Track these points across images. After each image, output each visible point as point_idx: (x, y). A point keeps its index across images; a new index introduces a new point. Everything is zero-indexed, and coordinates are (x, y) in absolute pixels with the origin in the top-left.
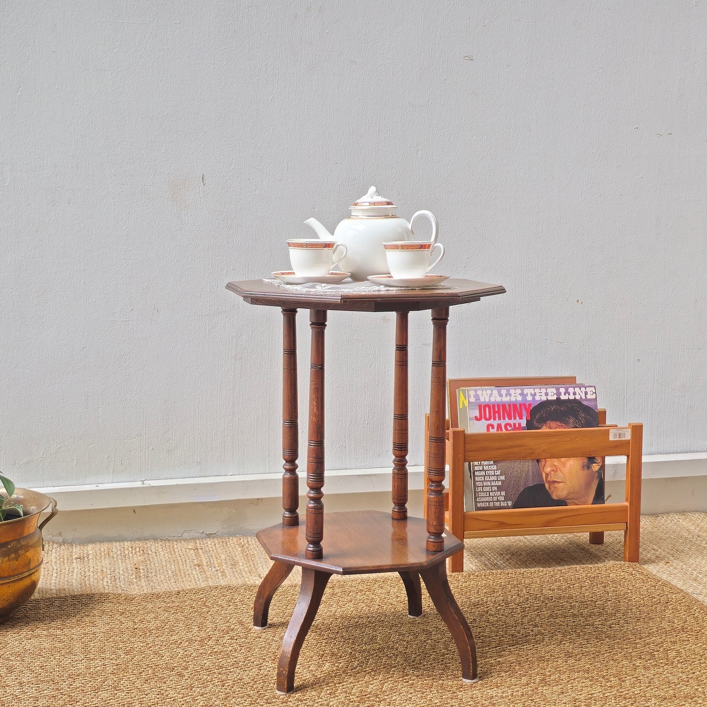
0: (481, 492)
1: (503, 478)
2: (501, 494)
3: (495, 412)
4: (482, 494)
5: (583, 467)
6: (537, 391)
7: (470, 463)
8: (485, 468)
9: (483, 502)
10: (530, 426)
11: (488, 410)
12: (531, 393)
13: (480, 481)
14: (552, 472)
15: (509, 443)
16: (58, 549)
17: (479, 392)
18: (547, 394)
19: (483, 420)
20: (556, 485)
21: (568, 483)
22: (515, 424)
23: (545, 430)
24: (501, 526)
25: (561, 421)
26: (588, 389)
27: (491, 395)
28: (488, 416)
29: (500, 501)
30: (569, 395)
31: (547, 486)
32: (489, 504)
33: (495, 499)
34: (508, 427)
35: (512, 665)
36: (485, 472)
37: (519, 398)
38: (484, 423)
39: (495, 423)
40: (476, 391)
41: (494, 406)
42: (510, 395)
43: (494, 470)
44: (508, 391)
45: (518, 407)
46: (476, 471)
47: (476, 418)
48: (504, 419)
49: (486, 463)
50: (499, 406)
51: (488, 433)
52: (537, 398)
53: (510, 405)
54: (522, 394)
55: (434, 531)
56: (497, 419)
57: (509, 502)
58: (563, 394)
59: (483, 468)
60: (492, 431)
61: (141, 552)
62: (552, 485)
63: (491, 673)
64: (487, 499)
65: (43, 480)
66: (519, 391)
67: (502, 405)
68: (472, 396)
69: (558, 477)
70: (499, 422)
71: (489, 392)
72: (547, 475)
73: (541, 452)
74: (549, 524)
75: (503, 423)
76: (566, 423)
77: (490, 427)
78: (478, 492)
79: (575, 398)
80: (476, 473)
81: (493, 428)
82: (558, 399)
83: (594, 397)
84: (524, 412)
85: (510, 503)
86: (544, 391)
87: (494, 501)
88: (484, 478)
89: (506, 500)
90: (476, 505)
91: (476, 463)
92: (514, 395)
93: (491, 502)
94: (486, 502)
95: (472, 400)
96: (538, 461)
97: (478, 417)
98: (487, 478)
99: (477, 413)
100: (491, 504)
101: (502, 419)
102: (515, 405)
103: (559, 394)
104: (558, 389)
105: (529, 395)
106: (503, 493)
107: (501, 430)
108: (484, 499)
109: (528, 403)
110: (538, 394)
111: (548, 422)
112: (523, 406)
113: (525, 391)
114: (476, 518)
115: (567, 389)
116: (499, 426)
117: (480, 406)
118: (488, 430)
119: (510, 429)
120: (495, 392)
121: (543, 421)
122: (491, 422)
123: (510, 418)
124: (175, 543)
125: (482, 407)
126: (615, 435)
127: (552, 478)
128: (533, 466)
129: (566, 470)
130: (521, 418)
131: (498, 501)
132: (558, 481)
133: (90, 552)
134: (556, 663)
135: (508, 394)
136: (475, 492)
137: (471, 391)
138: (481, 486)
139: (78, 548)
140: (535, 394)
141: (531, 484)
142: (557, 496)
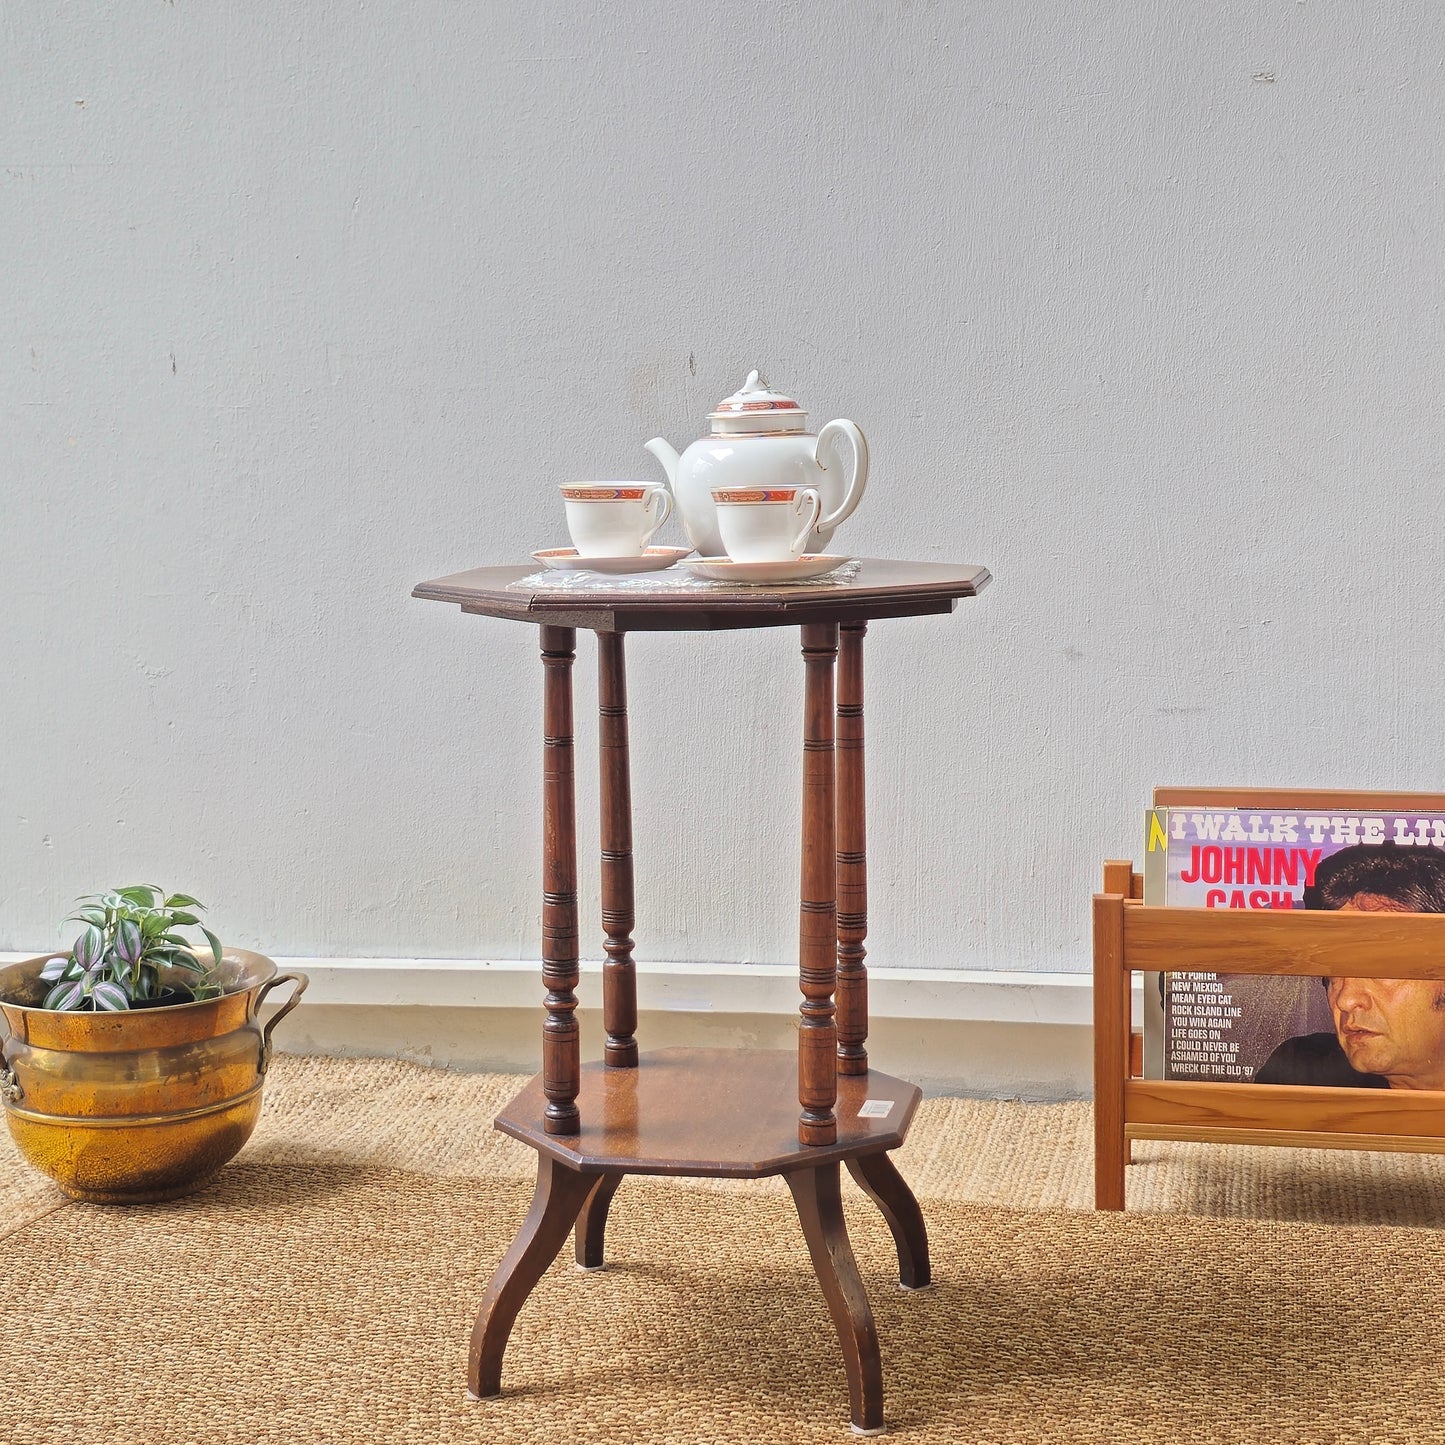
0: (1182, 1039)
1: (1236, 1013)
2: (1229, 1049)
3: (1229, 865)
4: (1184, 1045)
5: (1437, 1004)
6: (1338, 822)
7: (1162, 974)
8: (1196, 988)
9: (1184, 1062)
10: (1313, 900)
11: (1210, 860)
12: (1322, 827)
13: (1181, 1016)
14: (1358, 1009)
15: (1230, 935)
16: (415, 1079)
17: (1196, 819)
18: (1360, 831)
19: (1201, 881)
20: (1367, 1039)
21: (1396, 1037)
22: (1276, 895)
23: (1348, 911)
24: (1211, 1120)
25: (1391, 894)
27: (1223, 827)
28: (1212, 873)
29: (1226, 1064)
30: (1417, 834)
31: (1342, 1039)
32: (1199, 1068)
33: (1214, 1058)
34: (1259, 900)
35: (988, 1412)
36: (1196, 997)
37: (1293, 838)
38: (1202, 887)
39: (1229, 889)
40: (1189, 816)
41: (1228, 851)
42: (1271, 829)
43: (1217, 995)
44: (1266, 819)
45: (1288, 856)
46: (1176, 993)
47: (1185, 877)
48: (1251, 881)
49: (1200, 976)
50: (1240, 852)
51: (1210, 909)
52: (1337, 839)
53: (1267, 852)
54: (1298, 829)
56: (1234, 881)
57: (1246, 1069)
58: (1401, 832)
59: (1192, 988)
60: (1219, 906)
62: (1355, 1039)
63: (925, 1423)
64: (1195, 1057)
66: (1292, 821)
67: (1249, 849)
68: (1179, 826)
69: (1373, 1021)
70: (1239, 887)
71: (1220, 819)
72: (1345, 1014)
73: (1307, 960)
74: (1330, 1127)
75: (1247, 890)
76: (1404, 900)
77: (1216, 898)
78: (1175, 1040)
79: (1431, 845)
80: (1175, 998)
81: (1222, 898)
84: (1302, 870)
85: (1249, 1071)
86: (1354, 823)
87: (1211, 1063)
88: (1193, 1009)
89: (1241, 1060)
90: (1169, 1068)
91: (1176, 975)
92: (1283, 831)
93: (1205, 1063)
94: (1193, 1062)
95: (1179, 834)
96: (1326, 981)
97: (1190, 874)
98: (1199, 1011)
99: (1187, 864)
100: (1205, 1069)
101: (1246, 881)
102: (1280, 853)
103: (1391, 831)
104: (1389, 822)
105: (1317, 830)
106: (1235, 1047)
107: (1242, 905)
108: (1187, 1056)
109: (1312, 850)
110: (1338, 830)
111: (1360, 895)
112: (1299, 856)
113: (1309, 823)
114: (1153, 1096)
115: (1412, 823)
116: (1238, 897)
117: (1196, 851)
118: (1210, 903)
119: (1263, 904)
120: (1235, 821)
121: (1345, 891)
122: (1220, 885)
123: (1265, 880)
125: (1202, 854)
127: (1357, 1022)
128: (1311, 992)
129: (1394, 1007)
130: (1292, 881)
131: (1220, 1063)
132: (1370, 1029)
133: (461, 1090)
134: (1087, 1422)
135: (1267, 826)
136: (1169, 1039)
137: (1179, 816)
138: (1182, 1027)
139: (450, 1080)
140: (1332, 830)
141: (1303, 1031)
142: (1364, 1064)
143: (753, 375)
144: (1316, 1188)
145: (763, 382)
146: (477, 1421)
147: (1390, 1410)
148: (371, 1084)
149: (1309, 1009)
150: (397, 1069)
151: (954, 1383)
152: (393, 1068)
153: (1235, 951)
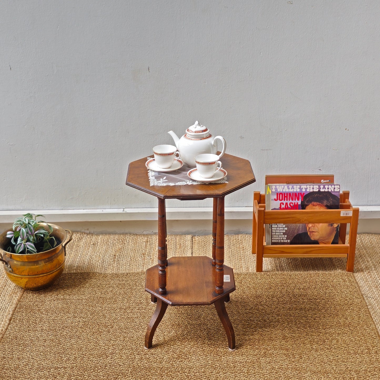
1: (286, 229)
3: (285, 197)
4: (275, 236)
5: (329, 225)
6: (308, 187)
9: (275, 240)
10: (303, 204)
11: (282, 196)
13: (274, 230)
14: (312, 227)
16: (86, 237)
17: (277, 187)
18: (313, 188)
19: (278, 200)
20: (314, 233)
21: (320, 232)
22: (295, 203)
24: (282, 253)
25: (319, 202)
26: (336, 187)
27: (283, 189)
28: (281, 199)
29: (284, 240)
30: (325, 189)
31: (309, 233)
33: (281, 238)
34: (291, 204)
35: (255, 341)
36: (278, 226)
37: (298, 190)
38: (279, 202)
39: (284, 202)
40: (276, 186)
41: (284, 194)
42: (294, 189)
43: (282, 225)
44: (293, 186)
45: (297, 195)
47: (275, 200)
48: (289, 200)
50: (287, 194)
52: (308, 190)
53: (293, 194)
54: (300, 188)
55: (218, 285)
56: (286, 200)
58: (322, 188)
60: (282, 206)
61: (122, 242)
62: (311, 233)
64: (277, 238)
65: (79, 206)
66: (298, 186)
67: (289, 193)
68: (274, 188)
69: (315, 229)
70: (287, 202)
71: (283, 187)
72: (309, 228)
73: (304, 220)
74: (307, 253)
75: (289, 202)
76: (322, 203)
77: (282, 204)
78: (273, 235)
79: (328, 191)
80: (273, 226)
82: (319, 191)
83: (338, 190)
84: (300, 197)
85: (289, 241)
86: (312, 187)
87: (281, 240)
88: (277, 228)
89: (287, 239)
90: (272, 242)
92: (296, 188)
94: (277, 240)
95: (274, 190)
97: (276, 199)
99: (275, 197)
100: (279, 241)
101: (288, 200)
102: (296, 194)
103: (320, 188)
104: (319, 186)
105: (304, 188)
106: (286, 236)
107: (287, 206)
108: (275, 238)
109: (303, 193)
110: (308, 188)
111: (313, 202)
112: (300, 194)
113: (302, 187)
114: (270, 249)
115: (324, 186)
116: (287, 204)
117: (277, 194)
120: (286, 187)
121: (310, 202)
122: (283, 201)
123: (292, 200)
124: (139, 237)
125: (279, 194)
126: (344, 214)
127: (312, 230)
129: (320, 226)
130: (298, 200)
131: (283, 239)
132: (315, 231)
133: (99, 241)
134: (276, 342)
135: (293, 188)
136: (272, 235)
137: (274, 186)
138: (274, 232)
139: (95, 237)
140: (307, 188)
141: (300, 232)
142: (313, 239)
143: (197, 122)
144: (299, 259)
145: (199, 124)
146: (150, 356)
147: (334, 332)
148: (77, 240)
149: (302, 227)
150: (81, 235)
151: (245, 333)
152: (80, 235)
153: (288, 219)
